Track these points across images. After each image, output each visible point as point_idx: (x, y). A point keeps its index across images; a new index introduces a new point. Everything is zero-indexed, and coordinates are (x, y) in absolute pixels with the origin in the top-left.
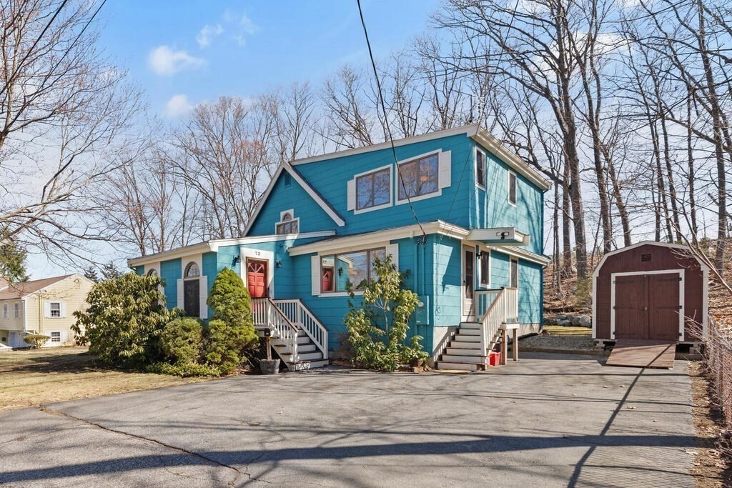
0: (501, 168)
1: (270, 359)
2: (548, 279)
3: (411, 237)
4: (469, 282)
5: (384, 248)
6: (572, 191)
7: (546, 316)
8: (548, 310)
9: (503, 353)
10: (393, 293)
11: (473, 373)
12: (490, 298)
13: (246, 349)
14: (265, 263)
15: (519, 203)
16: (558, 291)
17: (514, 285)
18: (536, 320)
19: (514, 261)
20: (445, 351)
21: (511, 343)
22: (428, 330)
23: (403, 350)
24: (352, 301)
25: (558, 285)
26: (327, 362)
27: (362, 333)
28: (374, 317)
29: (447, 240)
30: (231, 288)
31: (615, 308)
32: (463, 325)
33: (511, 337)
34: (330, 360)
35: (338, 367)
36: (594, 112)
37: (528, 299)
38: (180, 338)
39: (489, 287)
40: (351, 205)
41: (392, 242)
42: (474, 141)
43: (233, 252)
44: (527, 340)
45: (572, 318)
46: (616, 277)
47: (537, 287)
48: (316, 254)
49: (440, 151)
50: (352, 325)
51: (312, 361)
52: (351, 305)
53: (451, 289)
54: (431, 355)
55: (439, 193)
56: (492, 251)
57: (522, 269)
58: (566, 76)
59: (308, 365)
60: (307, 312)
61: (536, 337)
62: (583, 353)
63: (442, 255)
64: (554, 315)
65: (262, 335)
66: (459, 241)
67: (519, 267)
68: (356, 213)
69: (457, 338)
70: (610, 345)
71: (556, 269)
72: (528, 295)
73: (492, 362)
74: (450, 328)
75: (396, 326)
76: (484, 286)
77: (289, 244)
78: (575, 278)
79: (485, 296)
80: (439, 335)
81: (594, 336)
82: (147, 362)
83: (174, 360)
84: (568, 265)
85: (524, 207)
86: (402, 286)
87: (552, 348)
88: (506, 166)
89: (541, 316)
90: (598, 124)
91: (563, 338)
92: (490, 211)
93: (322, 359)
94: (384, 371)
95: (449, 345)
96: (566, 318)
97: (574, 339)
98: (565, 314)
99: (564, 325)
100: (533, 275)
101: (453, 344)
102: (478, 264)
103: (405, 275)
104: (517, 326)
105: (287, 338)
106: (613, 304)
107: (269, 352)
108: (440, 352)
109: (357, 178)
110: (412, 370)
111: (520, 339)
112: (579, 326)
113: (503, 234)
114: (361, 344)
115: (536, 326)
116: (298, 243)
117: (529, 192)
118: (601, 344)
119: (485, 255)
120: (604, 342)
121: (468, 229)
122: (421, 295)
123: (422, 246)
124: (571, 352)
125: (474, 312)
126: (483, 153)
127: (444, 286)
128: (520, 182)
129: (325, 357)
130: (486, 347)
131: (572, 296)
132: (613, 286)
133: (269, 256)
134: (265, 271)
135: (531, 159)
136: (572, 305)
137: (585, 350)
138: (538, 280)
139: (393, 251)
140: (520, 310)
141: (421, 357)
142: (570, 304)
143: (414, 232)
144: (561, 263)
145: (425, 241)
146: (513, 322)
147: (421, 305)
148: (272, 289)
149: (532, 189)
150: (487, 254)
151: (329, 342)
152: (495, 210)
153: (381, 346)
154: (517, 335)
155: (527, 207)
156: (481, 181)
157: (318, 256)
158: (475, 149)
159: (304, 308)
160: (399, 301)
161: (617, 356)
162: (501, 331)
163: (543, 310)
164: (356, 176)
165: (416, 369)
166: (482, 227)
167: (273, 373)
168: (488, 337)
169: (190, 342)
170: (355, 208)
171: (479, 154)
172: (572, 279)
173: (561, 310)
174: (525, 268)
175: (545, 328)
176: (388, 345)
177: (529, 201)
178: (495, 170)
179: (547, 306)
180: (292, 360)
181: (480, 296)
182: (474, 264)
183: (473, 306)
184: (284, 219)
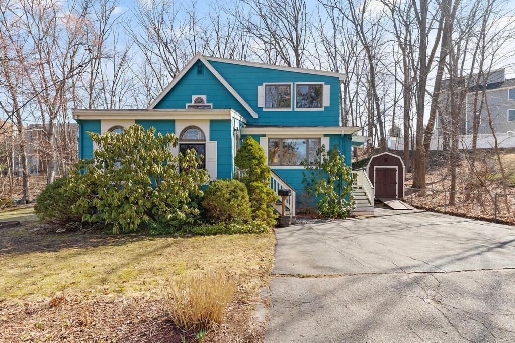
5: (320, 138)
31: (375, 183)
40: (261, 103)
41: (325, 135)
46: (376, 168)
48: (264, 135)
49: (323, 83)
55: (323, 110)
68: (264, 110)
106: (375, 181)
109: (266, 86)
132: (375, 172)
139: (326, 142)
157: (267, 138)
164: (264, 84)
170: (263, 106)
184: (195, 102)
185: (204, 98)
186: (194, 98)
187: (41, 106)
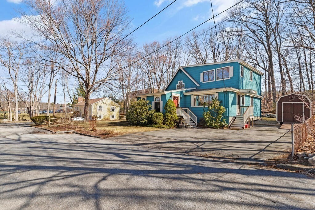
0: (248, 70)
1: (182, 124)
2: (263, 102)
3: (223, 91)
4: (239, 104)
5: (214, 94)
6: (271, 74)
7: (262, 114)
8: (263, 112)
9: (249, 124)
10: (217, 107)
11: (241, 129)
12: (245, 109)
13: (175, 122)
14: (178, 97)
15: (253, 80)
16: (266, 106)
17: (252, 105)
18: (259, 115)
19: (252, 98)
20: (232, 124)
21: (251, 122)
22: (227, 117)
23: (221, 123)
24: (204, 109)
25: (266, 104)
26: (197, 126)
27: (208, 118)
28: (212, 113)
29: (233, 93)
30: (172, 104)
31: (283, 112)
32: (237, 116)
33: (251, 120)
34: (198, 125)
35: (200, 127)
36: (279, 47)
37: (256, 109)
38: (158, 118)
39: (244, 105)
40: (202, 80)
41: (216, 93)
42: (240, 64)
43: (170, 95)
44: (256, 121)
45: (271, 115)
46: (284, 104)
47: (259, 105)
48: (192, 95)
49: (230, 66)
50: (205, 115)
51: (193, 125)
52: (204, 110)
53: (234, 106)
54: (228, 124)
55: (230, 78)
56: (245, 95)
57: (254, 100)
58: (269, 37)
59: (192, 126)
60: (191, 111)
61: (259, 121)
62: (273, 125)
63: (231, 96)
64: (265, 114)
65: (180, 118)
66: (236, 92)
67: (253, 99)
68: (203, 82)
69: (235, 120)
70: (281, 123)
71: (266, 98)
72: (256, 108)
73: (246, 127)
74: (233, 117)
75: (218, 116)
76: (243, 105)
77: (184, 92)
78: (272, 102)
79: (243, 108)
80: (230, 119)
81: (277, 121)
82: (148, 124)
83: (156, 123)
84: (270, 97)
85: (255, 81)
86: (220, 105)
87: (264, 124)
88: (249, 70)
89: (260, 114)
90: (280, 52)
91: (268, 121)
92: (245, 83)
93: (195, 125)
94: (215, 128)
95: (233, 122)
96: (269, 115)
97: (271, 122)
98: (269, 114)
99: (268, 117)
100: (258, 102)
101: (234, 122)
102: (241, 98)
103: (221, 102)
104: (253, 117)
105: (187, 119)
106: (283, 111)
107: (182, 123)
108: (231, 124)
109: (204, 73)
110: (223, 128)
111: (254, 121)
112: (273, 118)
113: (249, 91)
114: (208, 121)
115: (259, 118)
116: (186, 91)
117: (257, 77)
118: (279, 123)
119: (243, 96)
120: (280, 123)
121: (239, 89)
122: (226, 108)
123: (226, 94)
124: (270, 125)
125: (240, 113)
126: (243, 67)
127: (232, 105)
128: (254, 74)
129: (196, 124)
130: (244, 122)
131: (271, 108)
132: (283, 106)
133: (178, 95)
134: (177, 100)
135: (257, 63)
136: (271, 111)
137: (274, 125)
138: (259, 103)
139: (217, 95)
140: (254, 112)
141: (225, 125)
142: (270, 110)
143: (223, 90)
144: (268, 96)
145: (227, 93)
146: (252, 116)
147: (225, 110)
148: (179, 105)
149: (258, 76)
150: (244, 96)
151: (197, 120)
152: (246, 83)
153: (214, 121)
154: (253, 120)
155: (256, 81)
156: (242, 75)
157: (193, 96)
158: (241, 66)
159: (190, 110)
160: (220, 109)
161: (283, 126)
162: (249, 118)
163: (261, 112)
164: (203, 72)
165: (224, 128)
166: (242, 89)
167: (183, 128)
168: (245, 120)
169: (161, 119)
171: (242, 67)
172: (271, 102)
173: (267, 112)
174: (255, 99)
175: (262, 118)
176: (216, 121)
177: (256, 79)
178: (246, 71)
179: (262, 111)
180: (188, 125)
181: (242, 108)
182: (240, 99)
183: (240, 111)
184: (179, 83)
185: (182, 81)
186: (179, 82)
187: (123, 91)
